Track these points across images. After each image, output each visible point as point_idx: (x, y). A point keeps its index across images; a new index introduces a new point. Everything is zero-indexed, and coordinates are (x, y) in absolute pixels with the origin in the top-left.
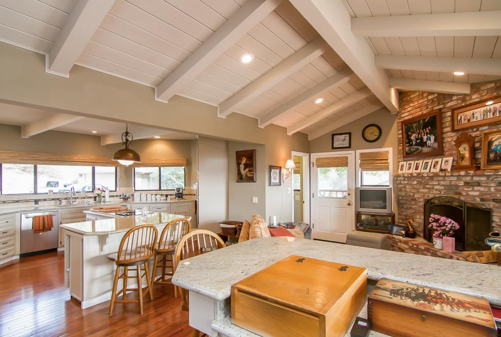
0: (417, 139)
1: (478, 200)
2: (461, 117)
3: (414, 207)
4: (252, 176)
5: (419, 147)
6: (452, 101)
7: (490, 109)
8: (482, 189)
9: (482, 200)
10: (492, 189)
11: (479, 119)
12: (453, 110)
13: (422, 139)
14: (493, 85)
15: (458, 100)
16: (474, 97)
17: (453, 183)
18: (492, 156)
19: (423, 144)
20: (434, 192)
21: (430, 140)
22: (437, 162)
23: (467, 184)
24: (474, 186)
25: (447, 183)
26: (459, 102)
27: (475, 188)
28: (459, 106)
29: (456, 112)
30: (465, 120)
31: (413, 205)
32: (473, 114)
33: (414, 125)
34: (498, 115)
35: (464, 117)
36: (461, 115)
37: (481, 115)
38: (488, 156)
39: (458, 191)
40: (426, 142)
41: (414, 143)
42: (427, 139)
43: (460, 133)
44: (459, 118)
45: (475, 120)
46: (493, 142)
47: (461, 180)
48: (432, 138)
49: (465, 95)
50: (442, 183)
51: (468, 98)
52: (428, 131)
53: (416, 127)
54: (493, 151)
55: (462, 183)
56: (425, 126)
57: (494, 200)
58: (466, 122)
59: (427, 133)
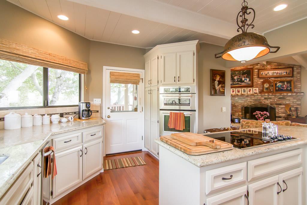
0: (238, 79)
1: (269, 104)
2: (263, 73)
3: (234, 109)
4: (223, 90)
5: (240, 83)
6: (258, 66)
7: (275, 72)
8: (271, 100)
9: (271, 104)
10: (275, 100)
11: (271, 75)
12: (259, 70)
13: (241, 79)
14: (276, 64)
15: (260, 66)
16: (268, 66)
17: (259, 98)
18: (277, 88)
19: (242, 81)
20: (248, 102)
21: (246, 80)
22: (250, 90)
23: (265, 98)
24: (268, 99)
25: (256, 98)
26: (261, 67)
27: (268, 100)
28: (261, 68)
29: (260, 71)
30: (264, 74)
31: (234, 108)
32: (268, 73)
33: (237, 73)
34: (278, 75)
35: (264, 73)
36: (263, 72)
37: (271, 74)
38: (276, 88)
39: (260, 101)
40: (244, 81)
41: (236, 80)
42: (245, 80)
43: (265, 79)
44: (262, 73)
45: (269, 75)
46: (277, 84)
47: (263, 97)
48: (248, 79)
49: (264, 65)
50: (253, 98)
51: (265, 66)
52: (245, 76)
53: (238, 74)
54: (277, 87)
55: (263, 98)
56: (244, 74)
57: (276, 104)
58: (265, 75)
59: (245, 77)
